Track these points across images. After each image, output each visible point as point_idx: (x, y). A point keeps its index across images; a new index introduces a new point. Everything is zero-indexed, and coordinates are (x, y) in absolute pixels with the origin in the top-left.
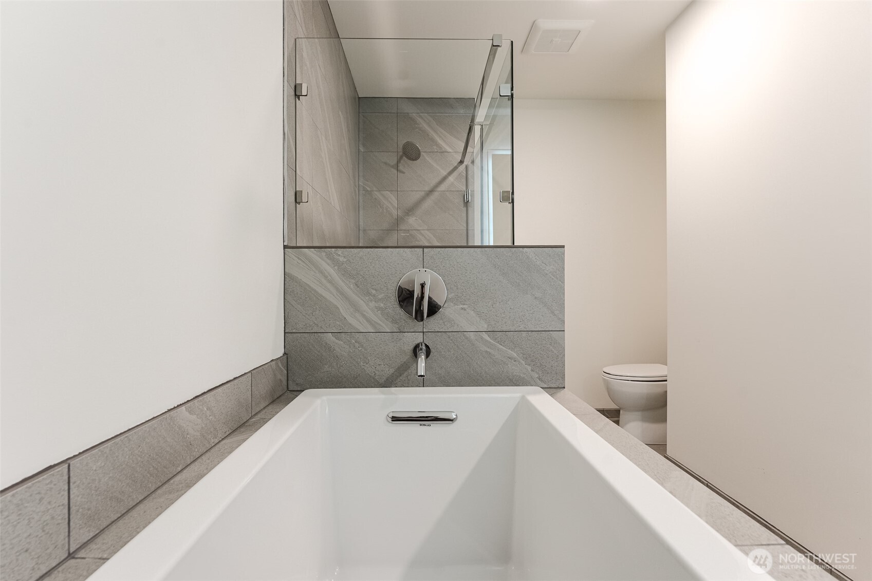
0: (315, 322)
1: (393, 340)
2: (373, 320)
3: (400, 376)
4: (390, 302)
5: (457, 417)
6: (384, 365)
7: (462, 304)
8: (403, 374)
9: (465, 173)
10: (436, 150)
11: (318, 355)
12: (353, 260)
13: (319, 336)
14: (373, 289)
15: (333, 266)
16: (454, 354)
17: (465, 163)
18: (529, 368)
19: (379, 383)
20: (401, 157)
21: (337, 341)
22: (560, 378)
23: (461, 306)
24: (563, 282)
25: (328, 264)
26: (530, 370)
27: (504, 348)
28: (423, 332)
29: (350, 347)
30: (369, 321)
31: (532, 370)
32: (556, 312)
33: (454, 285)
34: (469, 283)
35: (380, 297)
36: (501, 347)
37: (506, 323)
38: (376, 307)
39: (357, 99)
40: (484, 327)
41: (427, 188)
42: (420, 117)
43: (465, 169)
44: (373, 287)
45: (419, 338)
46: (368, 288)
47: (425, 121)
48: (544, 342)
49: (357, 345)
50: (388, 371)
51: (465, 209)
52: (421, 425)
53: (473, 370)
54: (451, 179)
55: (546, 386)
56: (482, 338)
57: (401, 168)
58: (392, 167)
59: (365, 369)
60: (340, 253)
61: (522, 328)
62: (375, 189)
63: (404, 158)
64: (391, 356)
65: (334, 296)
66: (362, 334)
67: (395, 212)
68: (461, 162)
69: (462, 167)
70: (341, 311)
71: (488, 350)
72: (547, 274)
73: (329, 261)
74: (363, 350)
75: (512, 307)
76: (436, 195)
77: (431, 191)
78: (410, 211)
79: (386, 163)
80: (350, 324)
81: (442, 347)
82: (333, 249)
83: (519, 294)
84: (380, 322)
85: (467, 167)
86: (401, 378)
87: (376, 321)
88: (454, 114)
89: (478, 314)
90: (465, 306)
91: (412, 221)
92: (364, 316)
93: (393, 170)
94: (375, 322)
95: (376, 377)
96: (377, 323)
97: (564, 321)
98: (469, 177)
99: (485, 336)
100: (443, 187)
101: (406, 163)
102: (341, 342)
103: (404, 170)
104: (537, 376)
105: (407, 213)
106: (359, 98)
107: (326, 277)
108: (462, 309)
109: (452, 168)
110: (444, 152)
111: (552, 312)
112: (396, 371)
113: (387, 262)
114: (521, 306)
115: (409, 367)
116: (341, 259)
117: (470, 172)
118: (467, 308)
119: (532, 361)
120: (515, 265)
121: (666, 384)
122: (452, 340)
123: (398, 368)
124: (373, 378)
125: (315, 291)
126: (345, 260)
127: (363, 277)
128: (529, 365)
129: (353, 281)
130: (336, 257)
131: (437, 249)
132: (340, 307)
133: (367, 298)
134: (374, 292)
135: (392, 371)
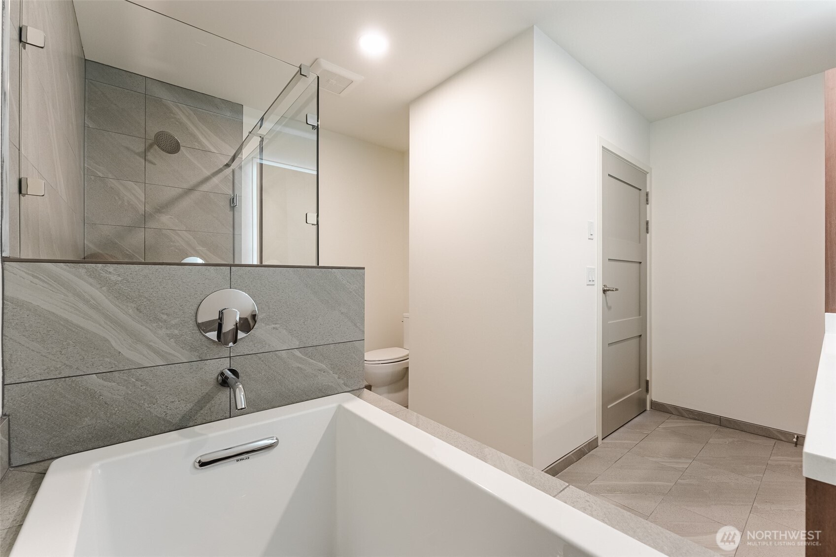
0: (66, 362)
1: (192, 371)
2: (163, 351)
3: (201, 410)
4: (188, 328)
5: (278, 442)
6: (179, 401)
7: (274, 324)
8: (205, 406)
9: (231, 176)
10: (197, 148)
11: (71, 406)
12: (133, 278)
13: (73, 381)
14: (163, 313)
15: (99, 286)
16: (264, 375)
17: (232, 167)
18: (336, 376)
19: (172, 423)
20: (151, 146)
21: (106, 383)
22: (361, 381)
23: (274, 326)
24: (364, 299)
25: (91, 285)
26: (336, 378)
27: (315, 362)
28: (230, 357)
29: (127, 388)
30: (157, 352)
31: (339, 378)
32: (358, 324)
33: (265, 305)
34: (281, 302)
35: (173, 322)
36: (313, 361)
37: (316, 338)
38: (168, 335)
39: (84, 61)
40: (296, 344)
41: (186, 186)
42: (178, 107)
43: (232, 173)
44: (163, 311)
45: (223, 365)
46: (156, 313)
47: (183, 112)
48: (349, 351)
49: (139, 384)
50: (185, 407)
51: (232, 213)
52: (238, 461)
53: (285, 387)
54: (215, 180)
55: (350, 390)
56: (294, 355)
57: (150, 156)
58: (138, 154)
59: (152, 410)
60: (111, 271)
61: (330, 341)
62: (110, 176)
63: (156, 147)
64: (188, 390)
65: (100, 325)
66: (146, 369)
67: (141, 208)
68: (228, 165)
69: (228, 171)
70: (113, 344)
71: (300, 366)
72: (351, 292)
73: (91, 280)
74: (148, 389)
75: (322, 323)
76: (195, 195)
77: (191, 190)
78: (162, 209)
79: (128, 149)
80: (128, 359)
81: (253, 370)
82: (100, 265)
83: (328, 310)
84: (172, 352)
85: (233, 171)
86: (202, 412)
87: (166, 350)
88: (219, 115)
89: (290, 332)
90: (277, 326)
91: (165, 219)
92: (150, 347)
93: (138, 158)
94: (166, 353)
95: (168, 418)
96: (170, 354)
97: (364, 331)
98: (236, 181)
99: (297, 353)
100: (205, 187)
101: (156, 154)
102: (113, 384)
103: (156, 162)
104: (343, 382)
105: (159, 210)
106: (86, 60)
107: (86, 302)
108: (274, 328)
109: (216, 169)
110: (206, 151)
111: (355, 325)
112: (195, 405)
113: (184, 281)
114: (329, 321)
115: (213, 398)
116: (114, 278)
117: (236, 177)
118: (279, 327)
119: (339, 370)
120: (325, 284)
121: (408, 362)
122: (262, 361)
123: (199, 401)
124: (164, 420)
125: (67, 321)
126: (120, 279)
127: (149, 300)
128: (336, 373)
129: (133, 305)
130: (104, 274)
131: (247, 268)
132: (110, 339)
133: (154, 325)
134: (165, 317)
135: (190, 406)
